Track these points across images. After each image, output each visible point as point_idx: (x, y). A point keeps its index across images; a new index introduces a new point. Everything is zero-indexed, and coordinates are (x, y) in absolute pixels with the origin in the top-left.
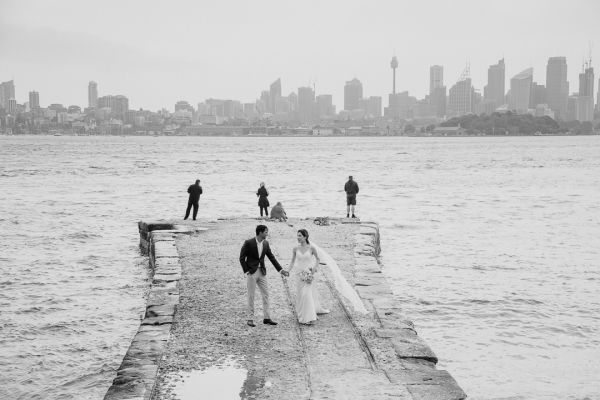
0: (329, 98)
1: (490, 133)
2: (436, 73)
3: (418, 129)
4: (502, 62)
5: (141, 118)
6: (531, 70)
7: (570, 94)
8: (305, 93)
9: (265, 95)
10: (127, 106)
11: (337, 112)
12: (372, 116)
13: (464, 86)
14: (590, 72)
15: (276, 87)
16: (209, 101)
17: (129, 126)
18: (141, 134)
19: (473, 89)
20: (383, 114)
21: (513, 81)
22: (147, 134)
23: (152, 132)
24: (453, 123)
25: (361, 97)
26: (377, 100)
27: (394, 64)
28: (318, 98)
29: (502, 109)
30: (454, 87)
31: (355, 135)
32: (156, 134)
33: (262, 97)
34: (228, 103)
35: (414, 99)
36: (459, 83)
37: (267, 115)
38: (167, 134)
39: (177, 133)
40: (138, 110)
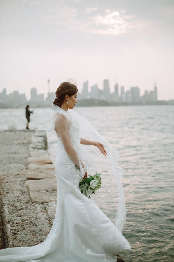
0: (24, 95)
4: (87, 81)
6: (97, 84)
7: (111, 93)
8: (16, 93)
15: (4, 91)
26: (42, 96)
27: (49, 81)
29: (88, 97)
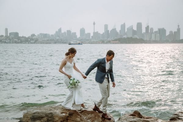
0: (75, 33)
1: (126, 43)
2: (106, 26)
3: (105, 41)
4: (124, 24)
5: (23, 39)
6: (132, 26)
7: (143, 33)
9: (57, 32)
10: (18, 35)
11: (78, 37)
12: (88, 38)
13: (114, 30)
14: (148, 27)
15: (60, 30)
16: (40, 34)
17: (19, 41)
18: (24, 43)
19: (116, 31)
20: (91, 38)
21: (128, 29)
22: (26, 43)
23: (27, 43)
24: (116, 40)
25: (85, 33)
26: (89, 34)
27: (94, 24)
28: (72, 33)
30: (111, 30)
31: (87, 44)
32: (29, 43)
33: (56, 33)
34: (46, 34)
35: (100, 34)
36: (113, 29)
37: (58, 38)
38: (32, 43)
39: (34, 43)
40: (22, 36)
